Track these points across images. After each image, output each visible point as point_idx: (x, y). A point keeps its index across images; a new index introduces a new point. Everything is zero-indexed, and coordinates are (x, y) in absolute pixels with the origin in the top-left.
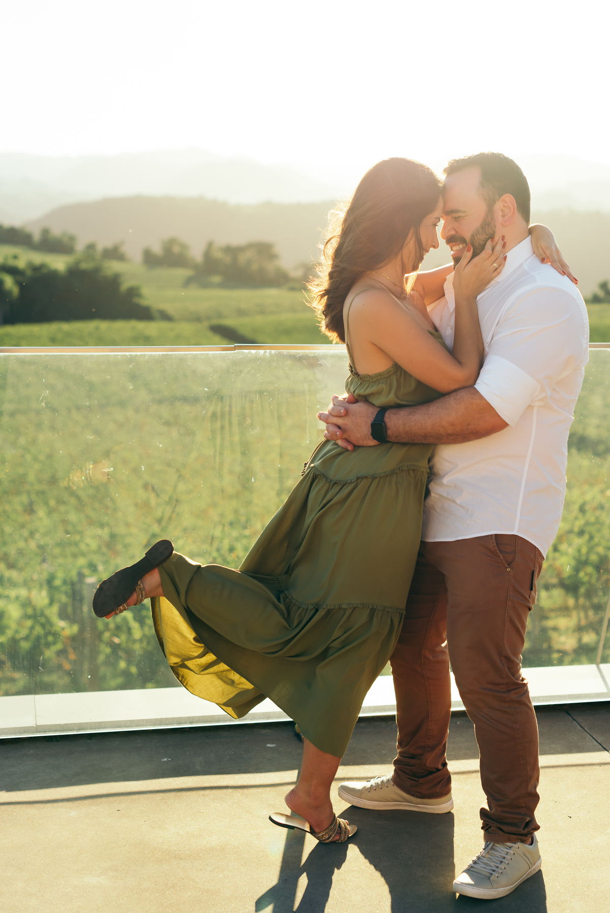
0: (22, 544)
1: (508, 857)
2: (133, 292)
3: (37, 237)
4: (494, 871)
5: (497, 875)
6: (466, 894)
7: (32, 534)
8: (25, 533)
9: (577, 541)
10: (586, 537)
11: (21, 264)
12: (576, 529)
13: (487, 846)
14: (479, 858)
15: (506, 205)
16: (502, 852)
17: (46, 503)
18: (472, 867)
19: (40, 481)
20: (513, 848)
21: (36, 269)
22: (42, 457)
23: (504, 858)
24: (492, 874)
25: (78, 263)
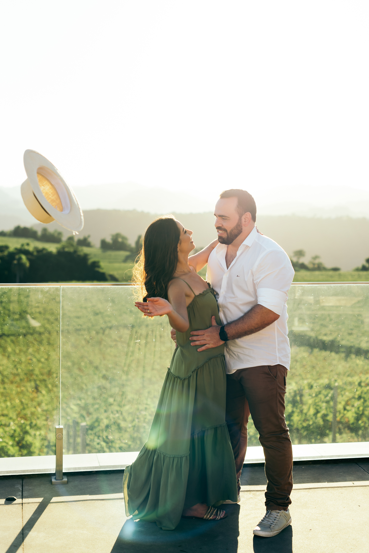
0: (33, 409)
1: (278, 517)
2: (95, 264)
3: (40, 233)
4: (272, 524)
5: (273, 526)
6: (259, 535)
7: (39, 404)
8: (35, 403)
9: (357, 403)
10: (362, 400)
11: (31, 248)
12: (357, 397)
13: (268, 513)
14: (264, 518)
15: (247, 217)
16: (275, 515)
17: (46, 386)
18: (261, 523)
19: (42, 374)
20: (280, 513)
21: (39, 251)
22: (43, 360)
23: (276, 518)
24: (271, 525)
25: (63, 248)
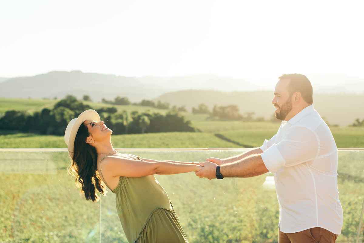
2: (188, 122)
3: (156, 104)
11: (151, 113)
15: (297, 96)
25: (170, 112)
